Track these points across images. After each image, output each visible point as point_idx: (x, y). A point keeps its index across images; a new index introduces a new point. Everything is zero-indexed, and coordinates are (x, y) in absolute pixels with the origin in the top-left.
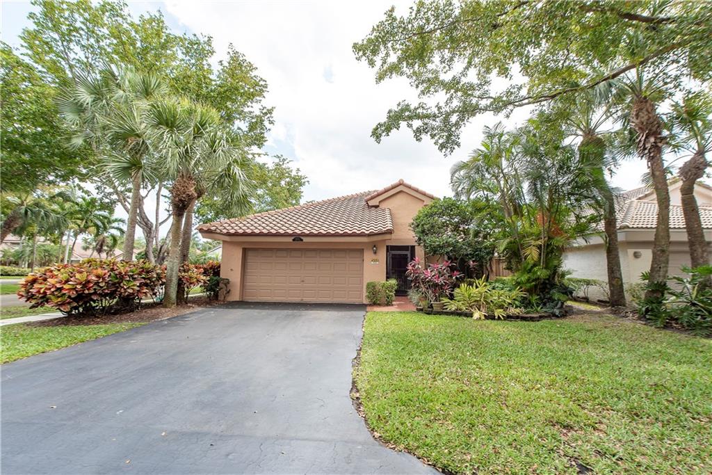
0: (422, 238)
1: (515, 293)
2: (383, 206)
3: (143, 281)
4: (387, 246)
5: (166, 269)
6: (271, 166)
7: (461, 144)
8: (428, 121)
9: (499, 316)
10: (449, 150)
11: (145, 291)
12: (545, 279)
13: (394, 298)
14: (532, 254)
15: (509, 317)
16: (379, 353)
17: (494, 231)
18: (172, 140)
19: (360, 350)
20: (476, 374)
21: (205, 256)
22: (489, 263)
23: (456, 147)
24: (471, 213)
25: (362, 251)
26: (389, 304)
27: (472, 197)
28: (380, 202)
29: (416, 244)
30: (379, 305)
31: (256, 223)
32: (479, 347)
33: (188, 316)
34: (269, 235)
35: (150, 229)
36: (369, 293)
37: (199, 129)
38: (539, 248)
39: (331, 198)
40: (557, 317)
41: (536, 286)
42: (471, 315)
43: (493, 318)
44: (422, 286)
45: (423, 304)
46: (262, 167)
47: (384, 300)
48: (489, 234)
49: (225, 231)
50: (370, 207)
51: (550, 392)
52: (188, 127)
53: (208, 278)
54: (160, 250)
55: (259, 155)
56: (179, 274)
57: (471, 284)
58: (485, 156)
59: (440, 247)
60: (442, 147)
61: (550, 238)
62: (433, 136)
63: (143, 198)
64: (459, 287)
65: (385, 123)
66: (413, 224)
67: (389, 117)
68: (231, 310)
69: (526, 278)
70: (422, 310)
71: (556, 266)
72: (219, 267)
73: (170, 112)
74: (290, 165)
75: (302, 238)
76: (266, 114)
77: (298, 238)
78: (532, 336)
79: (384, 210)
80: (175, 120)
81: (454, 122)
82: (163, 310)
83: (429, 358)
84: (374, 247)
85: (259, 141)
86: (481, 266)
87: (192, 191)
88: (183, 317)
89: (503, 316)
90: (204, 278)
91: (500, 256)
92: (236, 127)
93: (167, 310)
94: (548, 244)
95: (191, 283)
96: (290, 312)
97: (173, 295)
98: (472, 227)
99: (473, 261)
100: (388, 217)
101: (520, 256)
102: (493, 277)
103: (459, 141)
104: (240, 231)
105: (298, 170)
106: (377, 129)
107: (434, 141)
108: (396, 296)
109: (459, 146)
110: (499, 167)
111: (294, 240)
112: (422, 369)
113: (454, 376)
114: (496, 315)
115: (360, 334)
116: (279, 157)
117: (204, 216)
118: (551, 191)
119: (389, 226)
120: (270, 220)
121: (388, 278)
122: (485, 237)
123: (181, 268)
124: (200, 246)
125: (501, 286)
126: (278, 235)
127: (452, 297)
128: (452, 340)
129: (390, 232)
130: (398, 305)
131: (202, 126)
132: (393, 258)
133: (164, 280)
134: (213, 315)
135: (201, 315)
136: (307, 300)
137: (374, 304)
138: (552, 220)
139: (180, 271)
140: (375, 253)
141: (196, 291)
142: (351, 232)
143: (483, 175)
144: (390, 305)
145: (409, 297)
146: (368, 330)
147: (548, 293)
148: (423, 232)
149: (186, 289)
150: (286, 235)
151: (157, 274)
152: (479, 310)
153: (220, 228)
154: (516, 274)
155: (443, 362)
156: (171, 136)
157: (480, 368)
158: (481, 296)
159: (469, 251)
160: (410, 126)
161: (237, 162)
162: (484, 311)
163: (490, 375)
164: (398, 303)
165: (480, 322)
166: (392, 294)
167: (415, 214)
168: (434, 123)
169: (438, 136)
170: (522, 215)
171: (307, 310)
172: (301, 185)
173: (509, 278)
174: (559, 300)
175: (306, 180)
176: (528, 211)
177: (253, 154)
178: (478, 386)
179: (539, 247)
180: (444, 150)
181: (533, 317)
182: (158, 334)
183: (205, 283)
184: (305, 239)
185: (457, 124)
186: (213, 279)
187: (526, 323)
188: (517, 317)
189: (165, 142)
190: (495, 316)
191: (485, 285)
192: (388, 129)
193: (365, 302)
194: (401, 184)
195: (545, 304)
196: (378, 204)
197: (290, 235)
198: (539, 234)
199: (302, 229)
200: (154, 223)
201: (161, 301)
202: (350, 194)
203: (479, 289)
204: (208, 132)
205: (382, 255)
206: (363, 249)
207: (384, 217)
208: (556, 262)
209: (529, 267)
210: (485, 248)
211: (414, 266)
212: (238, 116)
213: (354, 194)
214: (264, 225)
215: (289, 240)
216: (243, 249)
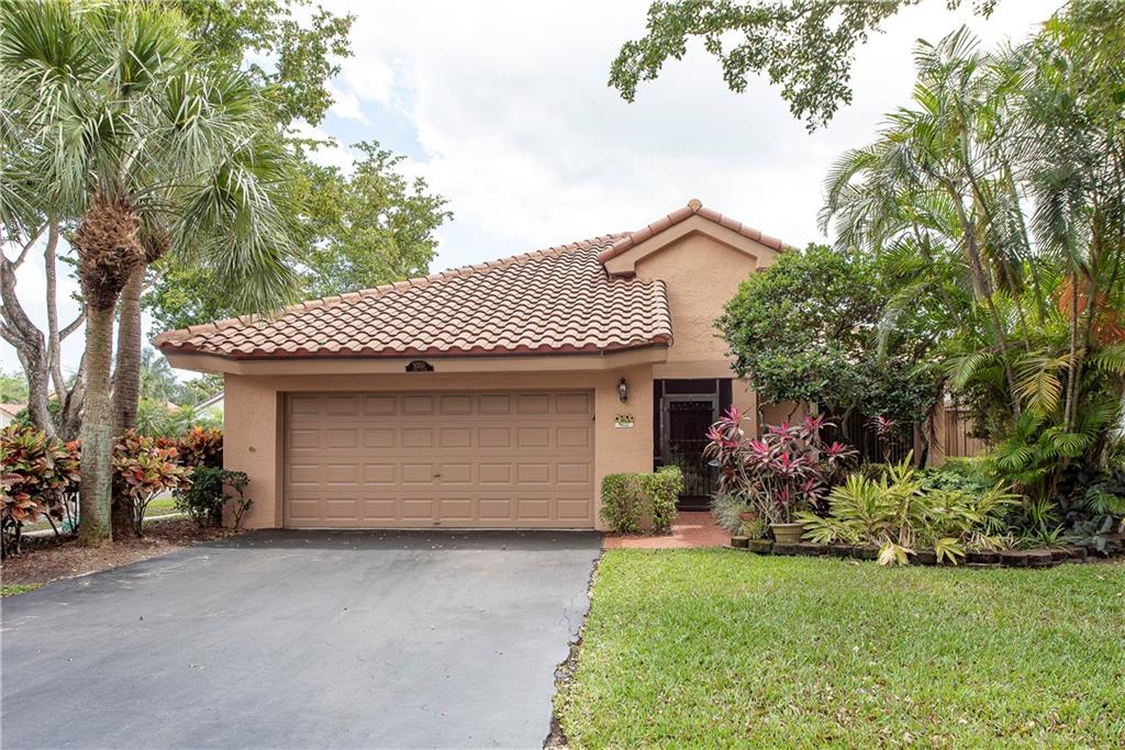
0: (747, 355)
1: (989, 497)
2: (645, 274)
3: (21, 479)
4: (657, 383)
5: (79, 450)
6: (348, 172)
7: (854, 95)
8: (765, 30)
9: (945, 556)
10: (820, 111)
11: (28, 504)
12: (1073, 460)
13: (675, 515)
14: (1042, 393)
15: (972, 559)
16: (626, 651)
17: (944, 337)
18: (63, 97)
19: (578, 644)
20: (870, 698)
21: (189, 417)
22: (926, 423)
23: (840, 102)
24: (881, 288)
25: (588, 395)
26: (661, 530)
27: (887, 244)
28: (637, 264)
29: (732, 374)
30: (637, 533)
31: (308, 325)
32: (886, 632)
33: (144, 567)
34: (345, 355)
35: (37, 348)
36: (611, 502)
37: (136, 67)
38: (1060, 378)
39: (506, 256)
40: (1100, 556)
41: (1048, 478)
42: (873, 555)
43: (929, 560)
44: (748, 483)
45: (749, 529)
46: (323, 177)
47: (650, 520)
48: (930, 343)
49: (227, 348)
50: (611, 277)
51: (1058, 738)
52: (107, 62)
53: (191, 471)
54: (68, 403)
55: (313, 145)
56: (115, 461)
57: (875, 476)
58: (922, 129)
59: (795, 379)
60: (801, 103)
61: (1089, 350)
62: (777, 75)
63: (12, 266)
64: (843, 484)
65: (645, 41)
66: (724, 320)
67: (654, 25)
68: (254, 552)
69: (1024, 456)
70: (744, 544)
71: (1103, 426)
72: (220, 443)
73: (51, 19)
74: (398, 169)
75: (430, 363)
76: (330, 31)
77: (419, 362)
78: (1029, 603)
79: (648, 285)
80: (68, 41)
81: (834, 30)
82: (79, 553)
83: (754, 661)
84: (622, 384)
85: (312, 105)
86: (907, 429)
87: (131, 239)
88: (130, 571)
89: (956, 556)
90: (181, 470)
91: (956, 404)
92: (245, 67)
93: (89, 552)
94: (1085, 368)
95: (146, 485)
96: (405, 553)
97: (103, 514)
98: (885, 324)
99: (885, 416)
100: (659, 301)
101: (1010, 399)
102: (937, 458)
103: (849, 85)
104: (268, 348)
105: (420, 182)
106: (622, 60)
107: (781, 87)
108: (680, 510)
109: (847, 99)
110: (961, 157)
111: (409, 368)
112: (733, 686)
113: (812, 702)
114: (939, 551)
115: (581, 602)
116: (368, 148)
117: (176, 311)
118: (1099, 221)
119: (661, 327)
120: (344, 317)
121: (658, 465)
122: (919, 352)
123: (120, 447)
124: (176, 395)
125: (956, 479)
126: (366, 355)
127: (823, 509)
128: (817, 616)
129: (661, 343)
130: (685, 532)
131: (144, 58)
132: (672, 413)
133: (76, 478)
134: (207, 564)
135: (178, 564)
136: (449, 522)
137: (623, 531)
138: (1100, 301)
139: (115, 453)
140: (625, 399)
141: (162, 505)
142: (559, 345)
143: (914, 180)
144: (663, 534)
145: (716, 511)
146: (603, 596)
147: (1080, 495)
148: (750, 340)
149: (136, 501)
150: (388, 355)
151: (57, 461)
152: (895, 542)
153: (215, 340)
154: (997, 448)
155: (787, 671)
156: (60, 87)
157: (883, 683)
158: (901, 506)
159: (876, 388)
160: (714, 47)
161: (248, 159)
162: (907, 544)
163: (908, 699)
164: (685, 527)
165: (896, 573)
166: (670, 504)
167: (730, 293)
168: (781, 36)
169: (791, 76)
170: (1021, 290)
171: (451, 548)
172: (431, 222)
173: (978, 458)
174: (1108, 512)
175: (444, 209)
176: (1037, 279)
177: (297, 142)
178: (871, 728)
179: (1062, 375)
180: (806, 113)
181: (1036, 559)
182: (67, 610)
183: (182, 482)
184: (440, 367)
185: (842, 38)
186: (204, 475)
187: (1016, 573)
188: (994, 559)
189: (44, 105)
190: (935, 557)
191: (913, 478)
192: (654, 60)
193: (599, 527)
194: (694, 212)
195: (1069, 525)
196: (631, 269)
197: (399, 356)
198: (1064, 339)
199: (431, 339)
200: (47, 334)
201: (74, 531)
202: (557, 245)
203: (897, 487)
204: (158, 76)
205: (643, 405)
206: (594, 390)
207: (648, 302)
208: (1103, 414)
209: (1033, 427)
210: (919, 380)
211: (725, 431)
212: (250, 36)
213: (568, 243)
214: (329, 330)
215: (400, 367)
216: (278, 393)
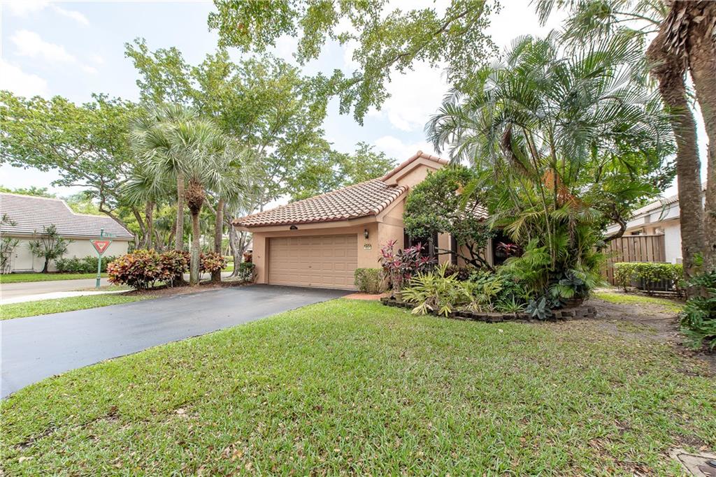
2: (402, 184)
28: (398, 180)
36: (357, 280)
75: (297, 226)
77: (293, 226)
84: (366, 231)
111: (291, 228)
129: (372, 215)
136: (314, 285)
137: (361, 291)
140: (367, 237)
184: (300, 227)
188: (469, 316)
194: (419, 156)
196: (395, 183)
197: (287, 224)
205: (375, 239)
206: (356, 234)
215: (288, 228)
216: (266, 238)
